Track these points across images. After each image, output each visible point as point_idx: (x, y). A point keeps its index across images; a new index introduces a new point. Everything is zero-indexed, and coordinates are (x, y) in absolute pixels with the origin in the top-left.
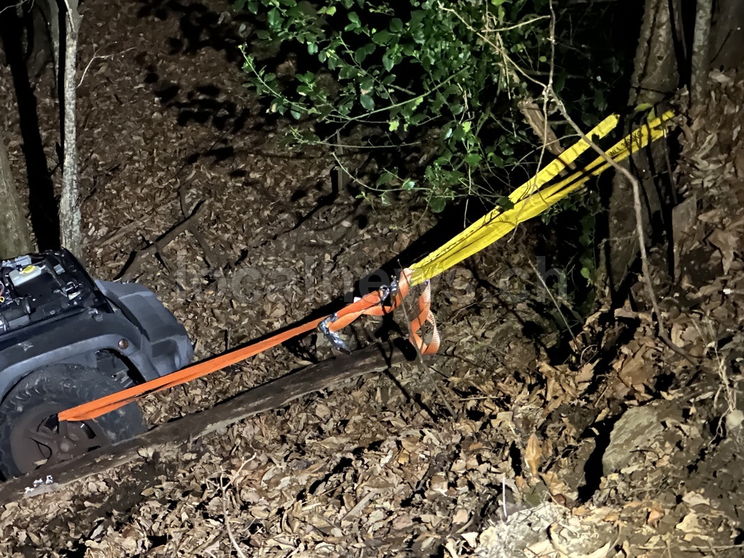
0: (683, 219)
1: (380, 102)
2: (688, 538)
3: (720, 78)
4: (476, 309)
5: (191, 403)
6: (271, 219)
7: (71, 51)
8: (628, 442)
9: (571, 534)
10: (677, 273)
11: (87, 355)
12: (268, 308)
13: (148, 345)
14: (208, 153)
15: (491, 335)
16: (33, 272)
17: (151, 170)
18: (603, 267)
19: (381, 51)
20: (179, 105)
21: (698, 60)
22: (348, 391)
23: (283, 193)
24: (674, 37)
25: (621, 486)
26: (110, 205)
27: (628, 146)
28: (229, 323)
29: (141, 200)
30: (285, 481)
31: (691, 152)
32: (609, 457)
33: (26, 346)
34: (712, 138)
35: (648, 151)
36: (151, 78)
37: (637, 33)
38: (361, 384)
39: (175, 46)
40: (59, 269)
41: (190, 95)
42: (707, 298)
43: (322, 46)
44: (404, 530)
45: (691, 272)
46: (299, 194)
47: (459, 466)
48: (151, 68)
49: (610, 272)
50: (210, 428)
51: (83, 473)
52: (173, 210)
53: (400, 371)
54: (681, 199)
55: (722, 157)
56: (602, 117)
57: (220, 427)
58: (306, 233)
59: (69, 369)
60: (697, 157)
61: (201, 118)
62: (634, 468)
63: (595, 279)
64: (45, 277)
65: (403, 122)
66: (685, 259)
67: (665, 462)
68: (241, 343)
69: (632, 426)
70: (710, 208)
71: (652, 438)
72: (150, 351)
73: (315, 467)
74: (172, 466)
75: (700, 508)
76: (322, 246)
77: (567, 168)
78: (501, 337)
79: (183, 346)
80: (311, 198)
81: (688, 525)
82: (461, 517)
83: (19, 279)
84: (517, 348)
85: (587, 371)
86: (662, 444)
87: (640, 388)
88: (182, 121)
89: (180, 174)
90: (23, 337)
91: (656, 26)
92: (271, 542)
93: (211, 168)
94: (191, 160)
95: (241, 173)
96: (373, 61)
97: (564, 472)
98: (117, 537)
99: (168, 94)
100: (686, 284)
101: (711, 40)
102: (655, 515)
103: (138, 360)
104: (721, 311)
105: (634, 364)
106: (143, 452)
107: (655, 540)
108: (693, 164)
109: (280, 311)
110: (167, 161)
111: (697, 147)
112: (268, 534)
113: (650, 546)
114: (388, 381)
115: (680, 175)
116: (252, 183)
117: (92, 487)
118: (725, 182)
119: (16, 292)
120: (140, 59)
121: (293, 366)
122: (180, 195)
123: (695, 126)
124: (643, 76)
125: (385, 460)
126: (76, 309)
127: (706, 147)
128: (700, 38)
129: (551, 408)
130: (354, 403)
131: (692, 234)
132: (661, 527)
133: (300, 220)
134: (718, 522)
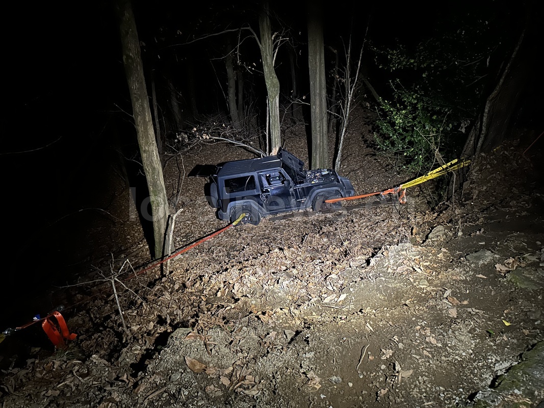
0: (466, 185)
1: (403, 148)
2: (439, 259)
3: (483, 154)
4: (418, 196)
5: (353, 204)
6: (380, 170)
7: (344, 130)
8: (435, 233)
9: (412, 251)
10: (462, 197)
11: (333, 190)
12: (374, 188)
13: (345, 191)
14: (370, 154)
15: (420, 202)
16: (327, 172)
17: (358, 156)
18: (446, 192)
19: (405, 137)
20: (367, 144)
21: (478, 149)
22: (385, 208)
23: (384, 165)
24: (475, 144)
25: (431, 242)
26: (348, 161)
27: (458, 166)
28: (365, 189)
29: (355, 162)
30: (364, 224)
31: (472, 170)
32: (430, 236)
33: (321, 186)
34: (478, 168)
35: (463, 168)
36: (363, 137)
37: (466, 141)
38: (388, 206)
39: (370, 131)
40: (331, 173)
41: (370, 142)
42: (466, 204)
43: (393, 135)
44: (383, 240)
45: (465, 197)
46: (388, 165)
47: (399, 229)
48: (364, 136)
49: (448, 194)
50: (354, 209)
51: (327, 213)
52: (360, 165)
53: (397, 206)
54: (467, 180)
55: (479, 173)
56: (454, 159)
57: (356, 210)
58: (387, 174)
59: (329, 192)
60: (473, 172)
61: (371, 147)
62: (435, 239)
63: (444, 195)
64: (328, 174)
65: (407, 154)
66: (465, 194)
67: (442, 240)
68: (366, 193)
69: (438, 230)
70: (473, 184)
71: (441, 234)
72: (345, 192)
73: (372, 222)
74: (345, 215)
75: (445, 252)
76: (389, 177)
77: (443, 169)
78: (421, 203)
79: (353, 192)
80: (390, 167)
81: (440, 255)
82: (395, 240)
83: (323, 173)
84: (424, 206)
85: (436, 215)
86: (443, 236)
87: (446, 221)
88: (367, 147)
89: (364, 158)
90: (321, 185)
91: (471, 140)
92: (355, 236)
93: (370, 157)
94: (366, 155)
95: (376, 159)
96: (403, 139)
97: (421, 236)
98: (329, 227)
99: (365, 141)
100: (463, 200)
101: (482, 145)
102: (433, 251)
103: (342, 193)
104: (469, 207)
105: (445, 216)
106: (340, 211)
107: (431, 257)
108: (472, 173)
109: (376, 189)
110: (362, 155)
111: (473, 170)
112: (355, 234)
113: (429, 258)
114: (394, 207)
115: (468, 175)
116: (378, 162)
117: (329, 216)
118: (478, 178)
119: (322, 176)
120: (362, 134)
121: (376, 200)
122: (362, 162)
123: (474, 165)
124: (465, 151)
125: (385, 224)
126: (332, 181)
127: (476, 170)
128: (479, 144)
129: (424, 221)
130: (386, 210)
131: (468, 189)
132: (434, 255)
133: (386, 170)
134: (448, 256)
